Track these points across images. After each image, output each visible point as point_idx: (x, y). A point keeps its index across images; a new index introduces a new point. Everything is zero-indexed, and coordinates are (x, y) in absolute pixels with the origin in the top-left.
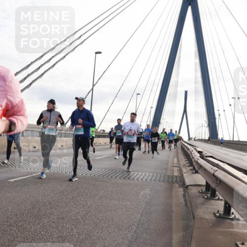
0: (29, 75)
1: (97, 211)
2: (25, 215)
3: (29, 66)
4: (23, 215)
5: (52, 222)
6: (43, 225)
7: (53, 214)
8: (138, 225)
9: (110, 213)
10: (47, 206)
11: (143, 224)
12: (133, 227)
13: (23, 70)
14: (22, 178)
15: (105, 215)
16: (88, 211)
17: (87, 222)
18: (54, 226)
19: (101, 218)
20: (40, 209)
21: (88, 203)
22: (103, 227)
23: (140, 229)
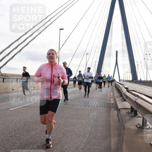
0: (19, 45)
1: (64, 126)
2: (20, 130)
3: (19, 39)
4: (19, 130)
5: (37, 134)
6: (31, 135)
7: (37, 129)
8: (90, 134)
9: (72, 127)
10: (33, 124)
11: (93, 133)
12: (87, 135)
13: (15, 41)
14: (17, 108)
15: (69, 128)
16: (59, 127)
17: (58, 133)
18: (38, 136)
19: (67, 130)
20: (29, 126)
21: (59, 121)
22: (68, 136)
23: (91, 136)
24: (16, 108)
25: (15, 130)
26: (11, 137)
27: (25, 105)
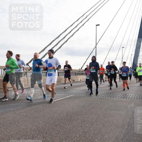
0: (59, 42)
1: (103, 117)
2: (63, 120)
3: (59, 36)
4: (62, 120)
5: (79, 123)
6: (73, 125)
7: (79, 119)
8: (128, 125)
9: (111, 118)
10: (75, 114)
11: (131, 125)
12: (125, 126)
13: (56, 39)
15: (108, 119)
16: (98, 117)
17: (98, 123)
18: (80, 126)
19: (106, 121)
20: (71, 116)
21: (98, 112)
22: (107, 126)
23: (130, 127)
24: (59, 99)
25: (59, 120)
26: (56, 125)
27: (67, 97)
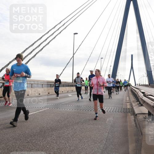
0: (34, 50)
1: (80, 132)
3: (33, 44)
4: (35, 135)
5: (53, 140)
6: (47, 141)
7: (53, 134)
8: (107, 140)
9: (88, 133)
10: (49, 130)
11: (110, 139)
12: (103, 141)
13: (30, 47)
14: (33, 113)
15: (85, 134)
16: (75, 132)
17: (75, 139)
18: (55, 142)
19: (83, 136)
20: (45, 132)
21: (75, 127)
22: (84, 142)
23: (108, 142)
25: (31, 136)
26: (28, 142)
27: (41, 111)
